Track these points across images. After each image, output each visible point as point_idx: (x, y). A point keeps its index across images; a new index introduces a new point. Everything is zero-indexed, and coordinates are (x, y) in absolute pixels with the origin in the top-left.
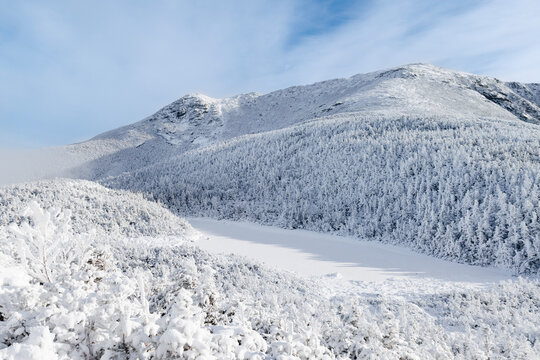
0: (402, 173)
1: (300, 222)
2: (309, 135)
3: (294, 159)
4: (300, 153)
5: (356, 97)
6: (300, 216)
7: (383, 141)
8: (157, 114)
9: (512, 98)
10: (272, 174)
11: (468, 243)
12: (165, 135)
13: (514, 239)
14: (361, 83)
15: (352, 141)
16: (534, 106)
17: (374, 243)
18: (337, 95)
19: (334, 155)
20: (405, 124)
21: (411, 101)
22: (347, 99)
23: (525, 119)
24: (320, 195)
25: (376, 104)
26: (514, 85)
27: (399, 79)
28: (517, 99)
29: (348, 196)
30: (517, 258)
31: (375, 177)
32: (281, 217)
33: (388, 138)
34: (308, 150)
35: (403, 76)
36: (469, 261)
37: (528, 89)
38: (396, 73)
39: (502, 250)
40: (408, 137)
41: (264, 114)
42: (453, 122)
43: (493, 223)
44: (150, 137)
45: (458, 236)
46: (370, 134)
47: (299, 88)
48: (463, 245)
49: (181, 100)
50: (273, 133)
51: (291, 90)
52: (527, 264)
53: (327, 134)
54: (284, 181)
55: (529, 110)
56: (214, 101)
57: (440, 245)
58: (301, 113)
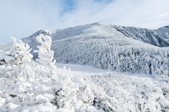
0: (91, 49)
1: (67, 62)
2: (72, 40)
3: (67, 46)
4: (69, 45)
5: (86, 30)
6: (67, 60)
7: (88, 42)
8: (33, 35)
9: (123, 30)
10: (61, 50)
11: (103, 65)
12: (35, 41)
13: (112, 63)
14: (87, 26)
15: (81, 41)
16: (128, 32)
17: (84, 66)
18: (81, 30)
19: (77, 45)
20: (94, 37)
21: (99, 31)
22: (84, 31)
23: (126, 35)
24: (73, 55)
25: (91, 32)
26: (124, 27)
27: (96, 26)
28: (124, 30)
29: (79, 55)
30: (112, 67)
31: (85, 50)
32: (63, 61)
33: (89, 41)
34: (71, 44)
35: (97, 25)
36: (103, 69)
37: (127, 28)
38: (96, 24)
39: (109, 65)
40: (94, 40)
41: (62, 35)
42: (105, 36)
43: (108, 60)
44: (31, 41)
45: (101, 63)
46: (86, 40)
47: (72, 28)
48: (102, 65)
49: (39, 31)
50: (63, 40)
51: (69, 28)
52: (113, 68)
53: (76, 40)
54: (64, 52)
55: (127, 33)
56: (49, 31)
57: (97, 65)
58: (72, 34)
